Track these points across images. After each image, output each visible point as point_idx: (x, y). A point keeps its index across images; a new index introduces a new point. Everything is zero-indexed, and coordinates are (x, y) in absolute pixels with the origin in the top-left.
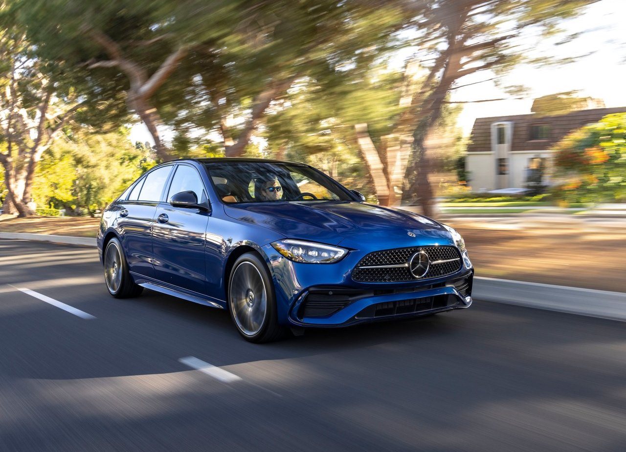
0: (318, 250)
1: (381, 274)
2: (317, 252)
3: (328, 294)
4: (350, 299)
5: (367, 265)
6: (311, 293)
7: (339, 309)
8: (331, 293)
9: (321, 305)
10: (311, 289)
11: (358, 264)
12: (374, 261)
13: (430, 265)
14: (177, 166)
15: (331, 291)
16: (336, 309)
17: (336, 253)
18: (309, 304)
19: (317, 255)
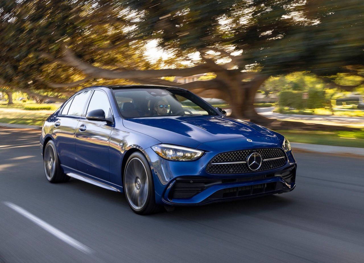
0: (183, 151)
1: (227, 168)
2: (182, 153)
3: (189, 182)
4: (206, 186)
5: (217, 162)
6: (177, 182)
7: (198, 193)
8: (192, 182)
9: (185, 190)
10: (178, 179)
11: (210, 161)
12: (222, 159)
13: (262, 161)
14: (94, 91)
15: (192, 180)
16: (196, 193)
17: (196, 153)
18: (177, 190)
19: (182, 155)
